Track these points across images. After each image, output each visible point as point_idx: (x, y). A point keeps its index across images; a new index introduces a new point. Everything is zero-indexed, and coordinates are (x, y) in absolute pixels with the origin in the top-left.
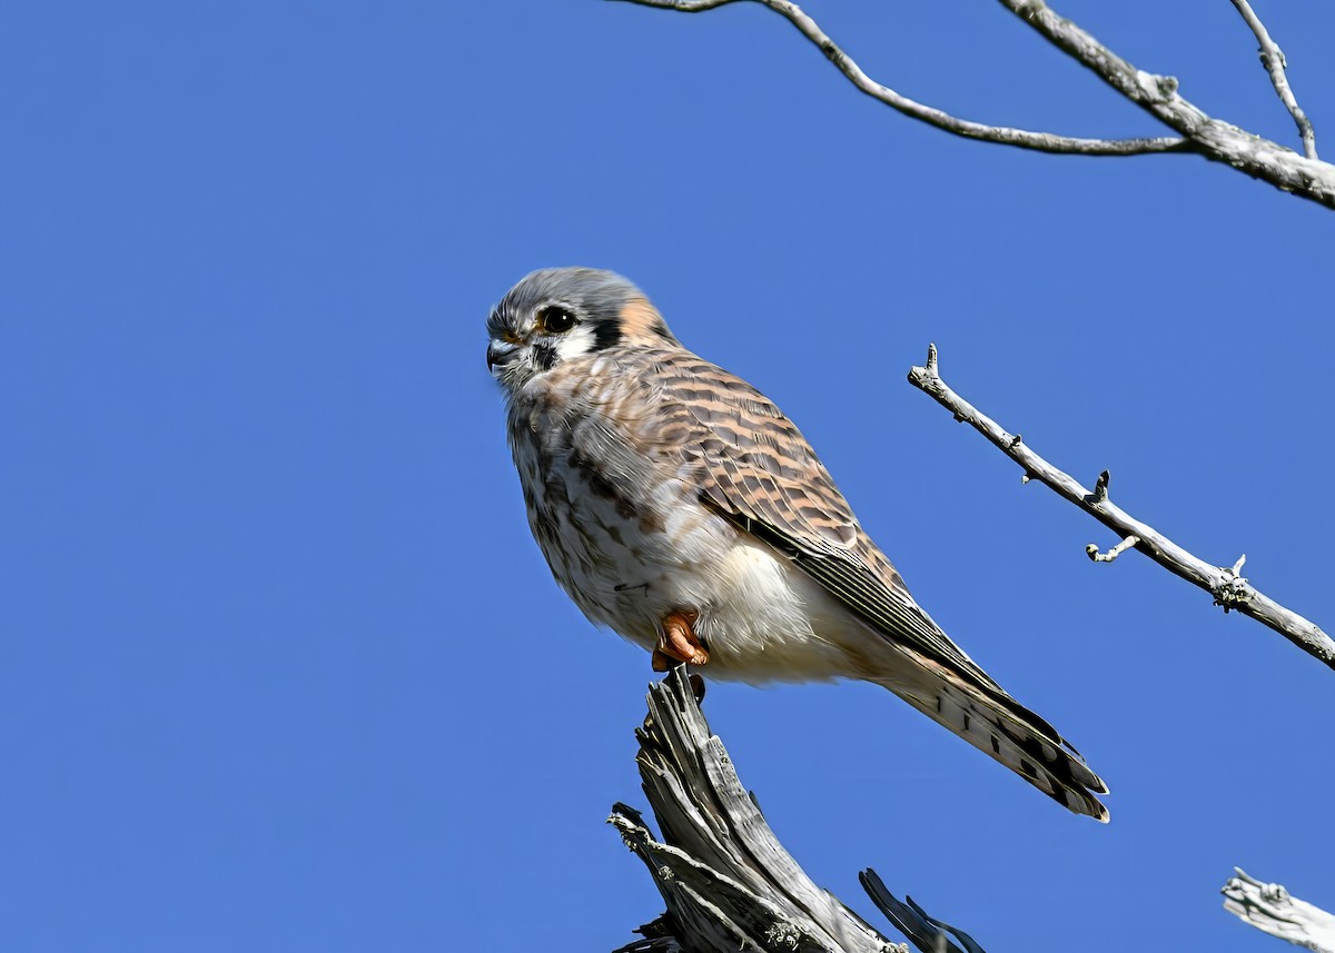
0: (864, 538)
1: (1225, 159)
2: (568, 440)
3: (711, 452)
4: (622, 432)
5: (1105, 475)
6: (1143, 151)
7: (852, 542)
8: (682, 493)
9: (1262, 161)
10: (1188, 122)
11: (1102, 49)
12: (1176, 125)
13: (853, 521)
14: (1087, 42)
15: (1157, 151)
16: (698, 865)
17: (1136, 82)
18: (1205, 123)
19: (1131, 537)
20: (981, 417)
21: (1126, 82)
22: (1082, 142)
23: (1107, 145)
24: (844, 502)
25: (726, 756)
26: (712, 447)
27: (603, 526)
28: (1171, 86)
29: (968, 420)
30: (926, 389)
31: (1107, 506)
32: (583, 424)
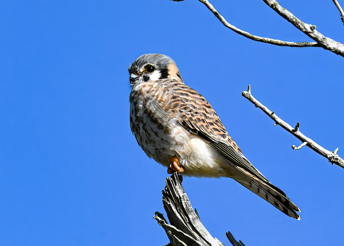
0: (230, 138)
1: (330, 49)
2: (144, 106)
3: (187, 110)
4: (161, 104)
5: (298, 124)
6: (306, 46)
7: (226, 139)
8: (178, 122)
9: (340, 50)
10: (319, 38)
11: (294, 17)
12: (316, 39)
13: (227, 133)
14: (290, 15)
15: (310, 46)
16: (179, 231)
17: (304, 27)
18: (324, 39)
19: (305, 142)
20: (263, 106)
21: (301, 27)
22: (288, 43)
23: (296, 44)
24: (224, 127)
25: (188, 199)
26: (187, 109)
27: (153, 131)
28: (314, 28)
29: (259, 107)
30: (247, 98)
31: (298, 133)
32: (150, 101)
